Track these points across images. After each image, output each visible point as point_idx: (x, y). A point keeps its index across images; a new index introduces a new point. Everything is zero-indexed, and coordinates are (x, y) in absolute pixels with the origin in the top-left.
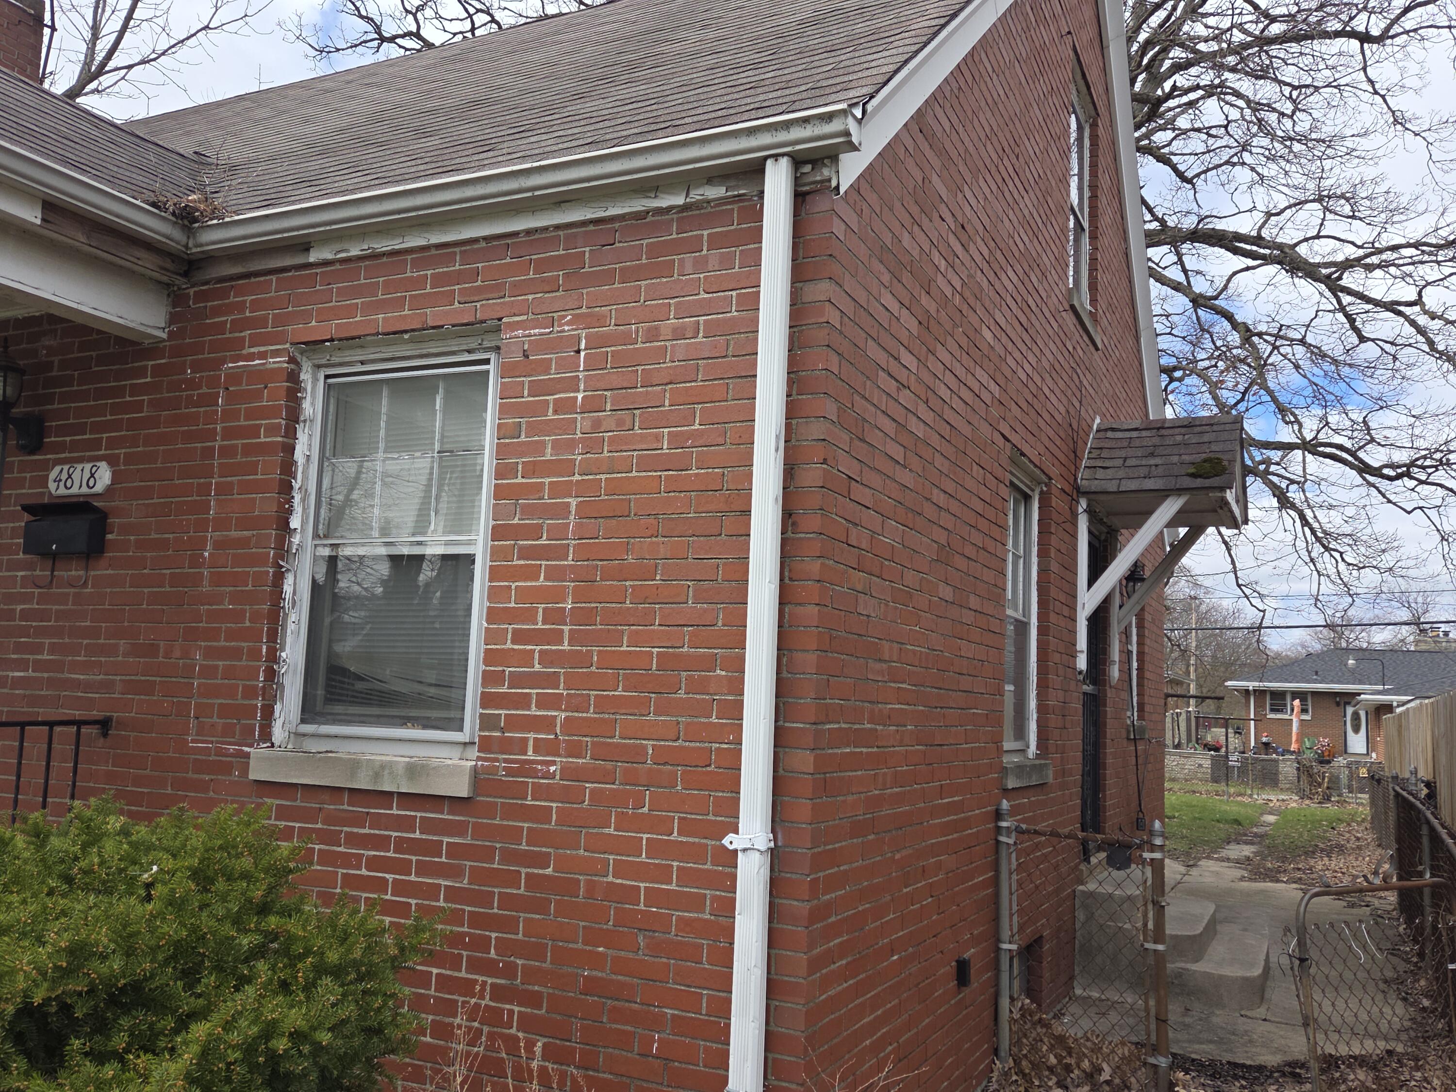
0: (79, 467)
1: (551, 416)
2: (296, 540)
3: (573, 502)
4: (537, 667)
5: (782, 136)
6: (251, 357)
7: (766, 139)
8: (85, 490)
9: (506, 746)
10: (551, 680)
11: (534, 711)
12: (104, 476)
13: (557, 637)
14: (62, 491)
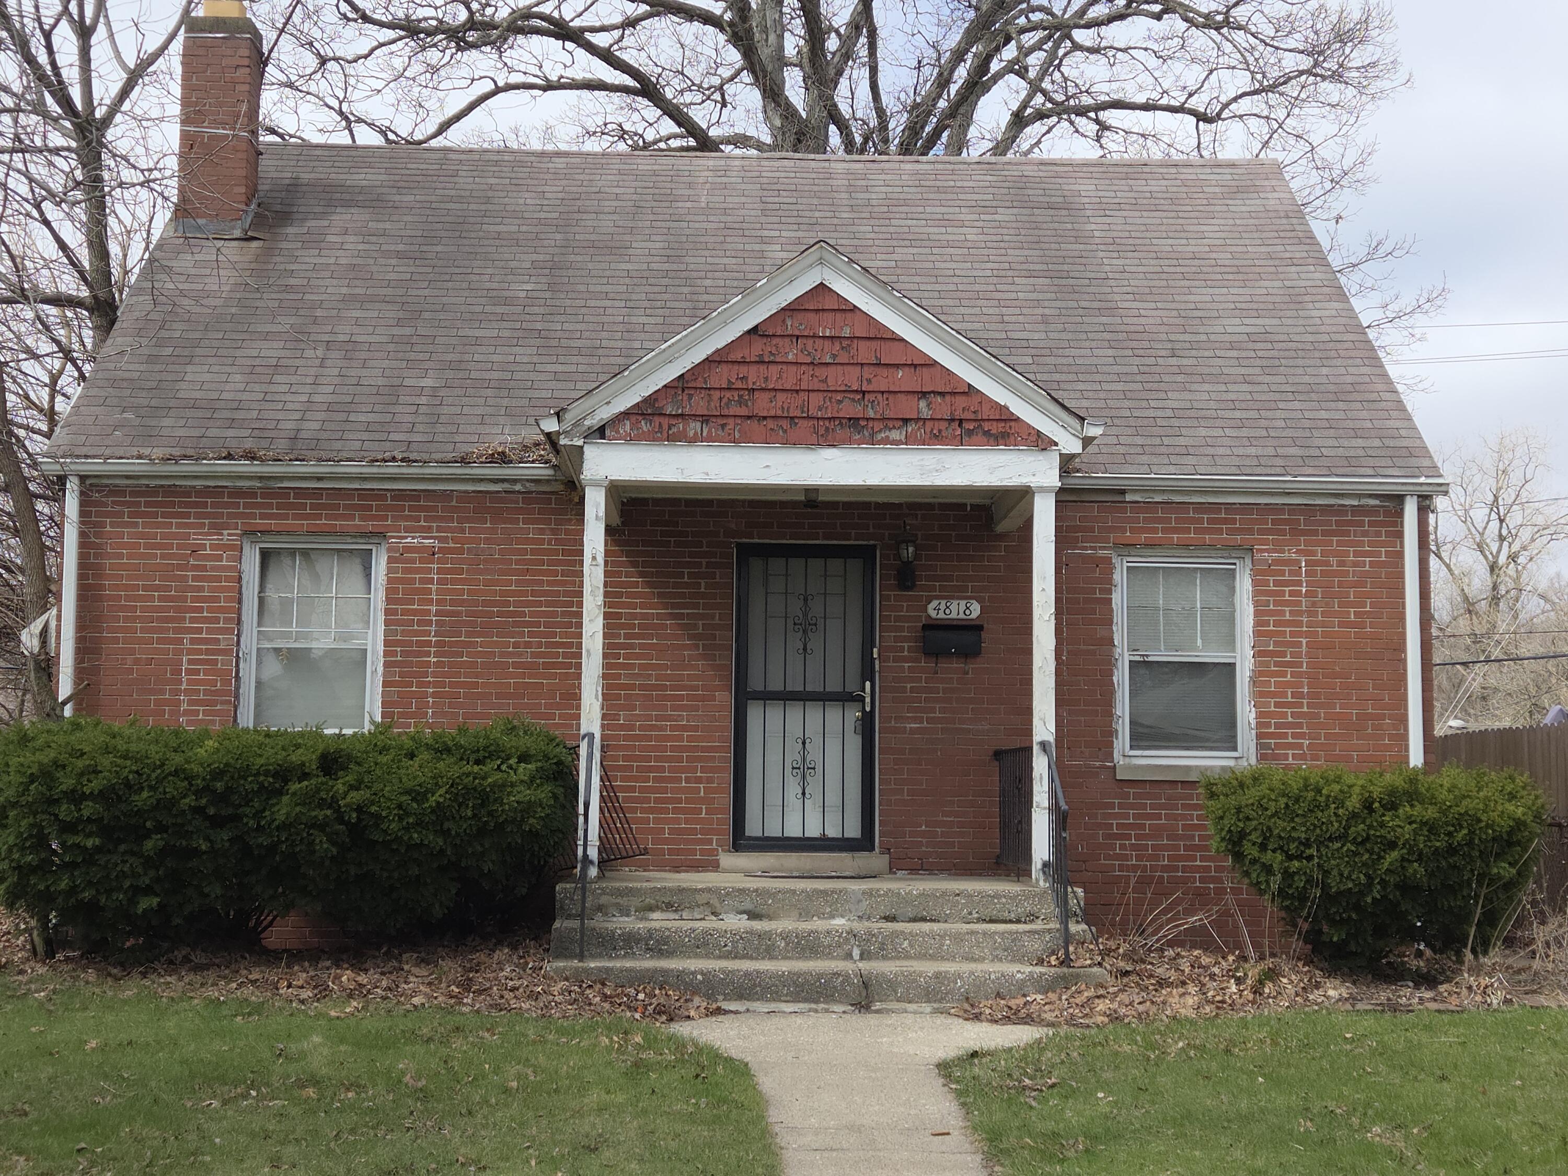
0: (955, 602)
1: (1287, 598)
2: (1119, 650)
3: (1304, 641)
4: (1290, 719)
5: (1418, 488)
6: (1086, 548)
7: (1411, 488)
8: (962, 616)
9: (1275, 757)
10: (1300, 725)
11: (1290, 740)
12: (976, 609)
13: (1301, 705)
14: (941, 615)
